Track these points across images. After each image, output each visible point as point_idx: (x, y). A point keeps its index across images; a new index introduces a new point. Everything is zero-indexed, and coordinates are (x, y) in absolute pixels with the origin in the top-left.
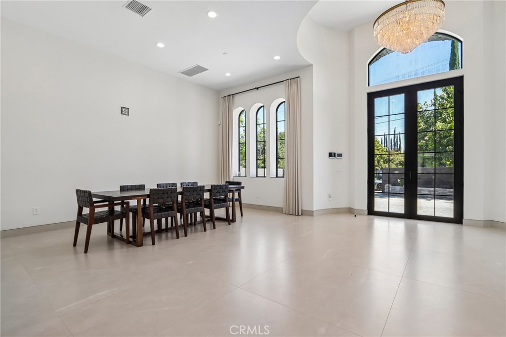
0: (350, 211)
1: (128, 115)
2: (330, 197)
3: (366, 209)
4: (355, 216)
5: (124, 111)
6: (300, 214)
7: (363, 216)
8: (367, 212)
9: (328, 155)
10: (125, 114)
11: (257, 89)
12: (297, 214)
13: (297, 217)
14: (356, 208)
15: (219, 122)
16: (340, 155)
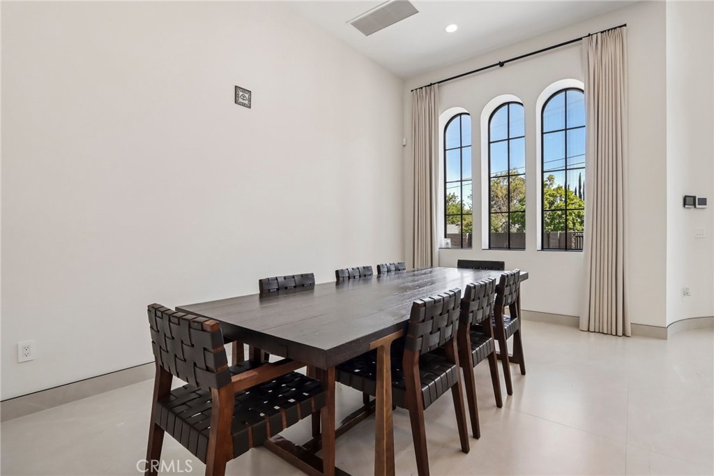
1: (250, 107)
2: (686, 294)
5: (242, 96)
6: (629, 331)
9: (682, 201)
10: (243, 105)
11: (501, 64)
12: (620, 332)
13: (620, 340)
15: (404, 140)
16: (703, 202)
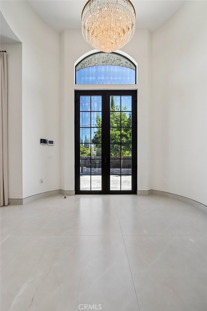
0: (61, 193)
2: (42, 182)
3: (74, 189)
4: (65, 197)
7: (71, 196)
8: (74, 192)
9: (39, 141)
14: (65, 190)
16: (51, 142)
